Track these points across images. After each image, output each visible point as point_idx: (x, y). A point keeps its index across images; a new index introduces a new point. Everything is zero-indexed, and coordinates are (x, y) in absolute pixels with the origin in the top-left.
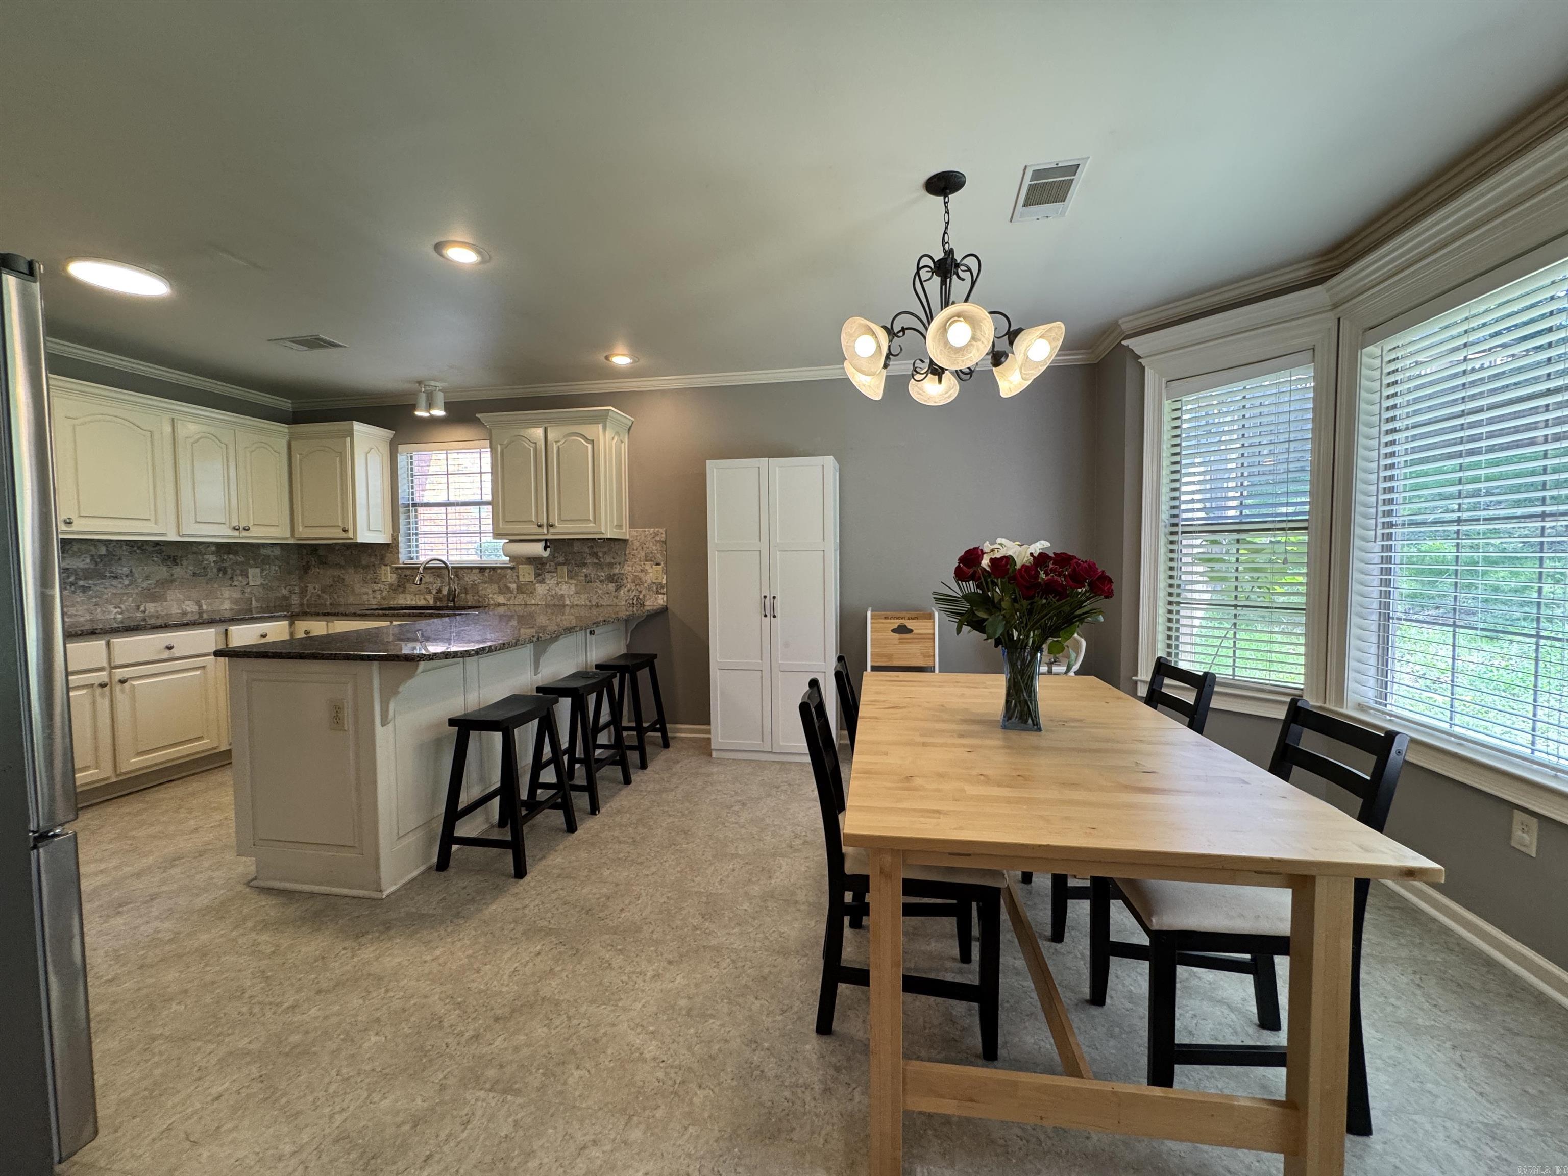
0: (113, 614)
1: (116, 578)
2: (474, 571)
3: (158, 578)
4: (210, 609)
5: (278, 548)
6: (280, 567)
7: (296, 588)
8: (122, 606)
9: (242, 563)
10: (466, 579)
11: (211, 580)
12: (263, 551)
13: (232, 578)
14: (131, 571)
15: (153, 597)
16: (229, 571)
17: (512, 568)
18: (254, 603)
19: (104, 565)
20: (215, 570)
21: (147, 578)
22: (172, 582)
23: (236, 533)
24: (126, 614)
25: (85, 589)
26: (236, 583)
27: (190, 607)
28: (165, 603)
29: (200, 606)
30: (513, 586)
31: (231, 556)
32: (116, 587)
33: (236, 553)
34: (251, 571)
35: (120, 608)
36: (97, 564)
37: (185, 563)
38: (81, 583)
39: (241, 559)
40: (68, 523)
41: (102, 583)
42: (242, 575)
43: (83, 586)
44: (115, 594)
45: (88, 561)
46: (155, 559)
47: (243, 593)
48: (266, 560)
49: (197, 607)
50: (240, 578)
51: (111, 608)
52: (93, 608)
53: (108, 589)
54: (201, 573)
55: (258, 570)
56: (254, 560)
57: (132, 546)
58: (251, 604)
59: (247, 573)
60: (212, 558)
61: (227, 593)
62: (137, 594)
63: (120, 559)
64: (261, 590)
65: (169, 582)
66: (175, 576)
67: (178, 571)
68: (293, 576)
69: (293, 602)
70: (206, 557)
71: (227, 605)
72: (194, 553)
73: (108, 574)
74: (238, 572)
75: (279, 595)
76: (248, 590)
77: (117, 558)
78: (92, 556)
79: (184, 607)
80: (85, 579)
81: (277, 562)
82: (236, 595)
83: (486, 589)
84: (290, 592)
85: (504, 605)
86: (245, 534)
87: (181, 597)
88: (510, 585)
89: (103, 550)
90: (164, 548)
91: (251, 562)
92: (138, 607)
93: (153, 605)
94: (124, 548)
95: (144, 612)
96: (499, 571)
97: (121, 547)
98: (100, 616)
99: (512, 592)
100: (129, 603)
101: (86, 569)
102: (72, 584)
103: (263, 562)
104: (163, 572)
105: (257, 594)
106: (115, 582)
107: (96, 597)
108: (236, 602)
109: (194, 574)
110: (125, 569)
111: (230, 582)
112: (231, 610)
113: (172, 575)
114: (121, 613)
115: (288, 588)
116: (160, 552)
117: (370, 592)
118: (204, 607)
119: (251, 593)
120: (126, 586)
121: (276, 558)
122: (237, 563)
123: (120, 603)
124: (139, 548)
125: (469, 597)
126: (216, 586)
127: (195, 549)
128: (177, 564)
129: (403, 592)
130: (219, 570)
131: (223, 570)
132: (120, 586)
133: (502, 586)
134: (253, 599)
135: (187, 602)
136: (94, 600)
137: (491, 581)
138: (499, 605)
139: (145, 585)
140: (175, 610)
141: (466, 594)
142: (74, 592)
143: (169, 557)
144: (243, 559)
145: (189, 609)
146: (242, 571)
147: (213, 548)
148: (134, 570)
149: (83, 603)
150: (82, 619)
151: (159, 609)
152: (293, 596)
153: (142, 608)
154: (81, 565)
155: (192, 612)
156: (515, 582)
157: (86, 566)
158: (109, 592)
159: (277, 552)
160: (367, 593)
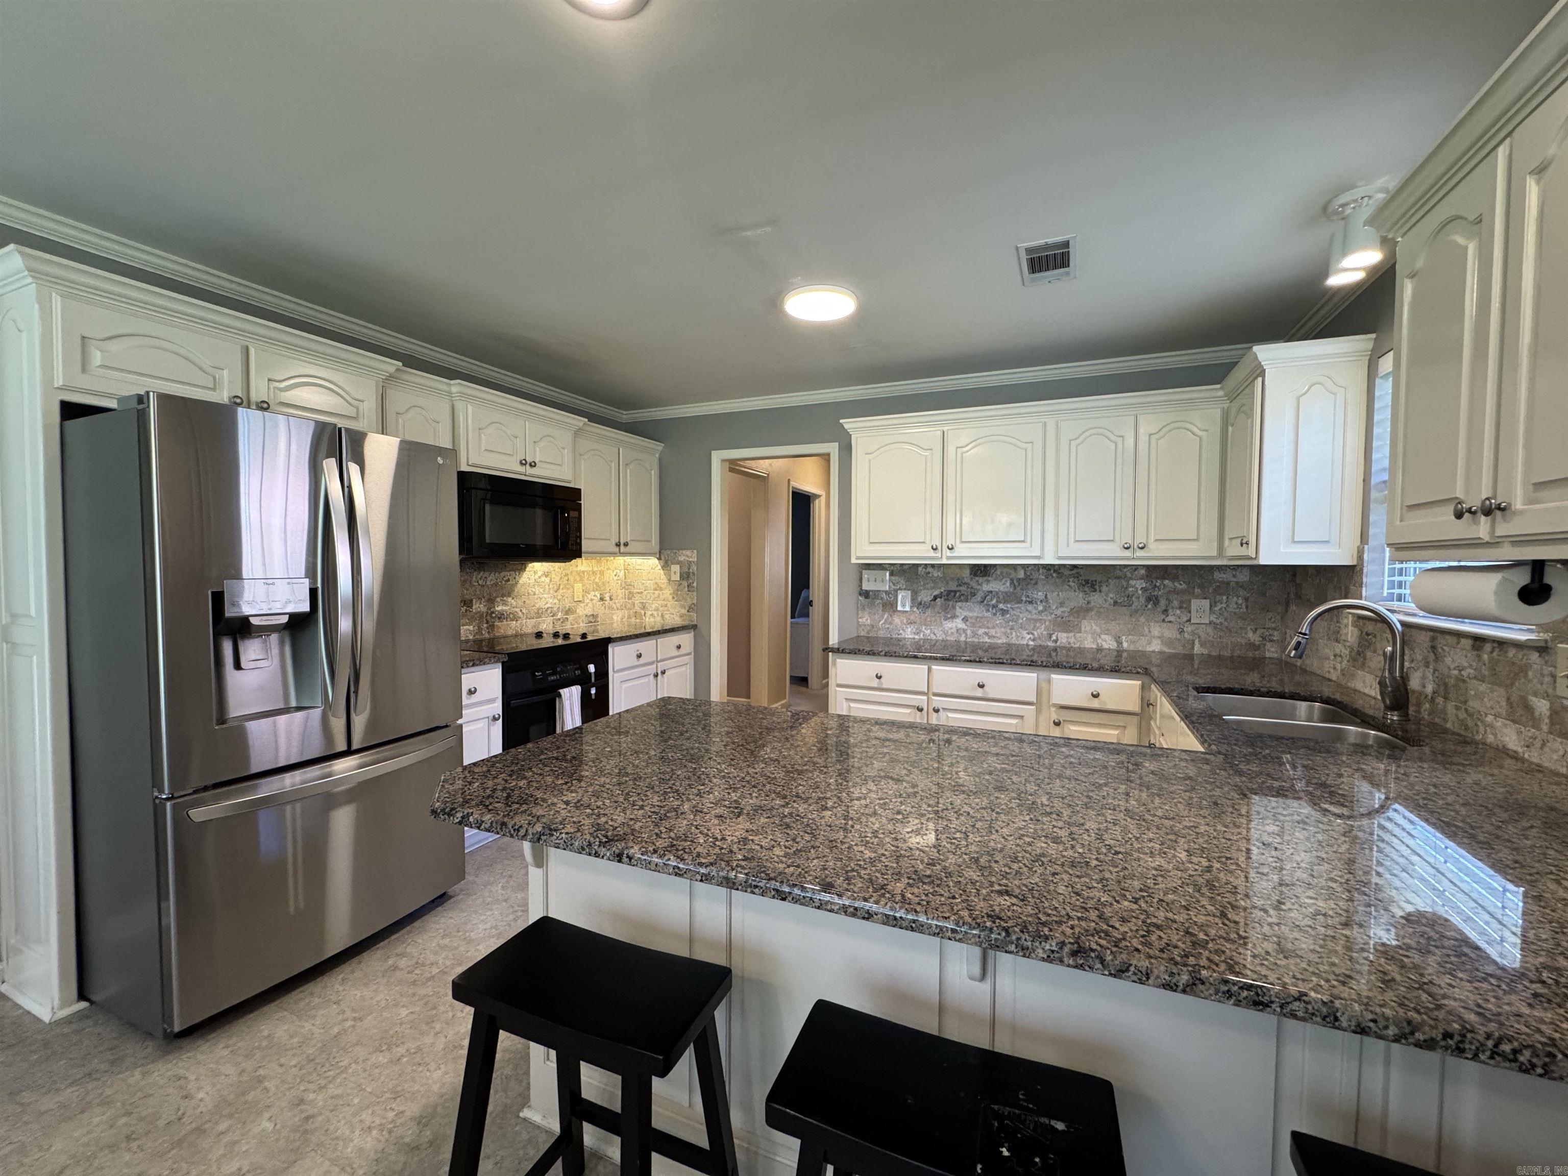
0: (1025, 639)
1: (1031, 602)
2: (1463, 641)
3: (1073, 604)
4: (1132, 648)
5: (1246, 572)
6: (1246, 600)
7: (1276, 633)
8: (1035, 633)
9: (1183, 592)
10: (1448, 660)
11: (1136, 611)
12: (1217, 575)
13: (1165, 612)
14: (1046, 597)
15: (1066, 625)
16: (1163, 602)
17: (1543, 649)
18: (1197, 649)
19: (1022, 589)
20: (1142, 600)
21: (1062, 604)
22: (1088, 610)
23: (1128, 553)
24: (1039, 642)
25: (1004, 612)
26: (1170, 618)
27: (1108, 643)
28: (1078, 635)
29: (1120, 643)
30: (1542, 706)
31: (1166, 582)
32: (1030, 612)
33: (1175, 578)
34: (1195, 604)
35: (1033, 634)
36: (1015, 588)
37: (1104, 589)
38: (1001, 606)
39: (1183, 586)
40: (951, 549)
41: (1019, 608)
42: (1181, 608)
43: (1002, 609)
44: (1029, 620)
45: (1008, 584)
46: (1072, 584)
47: (1182, 632)
48: (1224, 588)
49: (1115, 644)
50: (1178, 612)
51: (1024, 633)
52: (1009, 631)
53: (1023, 613)
54: (1124, 602)
55: (1206, 603)
56: (1201, 587)
57: (1049, 570)
58: (1193, 648)
59: (1190, 606)
60: (1140, 584)
61: (1156, 630)
62: (1050, 621)
63: (1036, 583)
64: (1210, 630)
65: (1083, 611)
66: (1092, 604)
67: (1096, 599)
68: (1270, 615)
69: (1268, 655)
70: (1132, 582)
71: (1156, 646)
72: (1119, 578)
73: (1024, 599)
74: (1176, 603)
75: (1243, 642)
76: (1189, 629)
77: (1033, 582)
78: (1012, 580)
79: (1099, 641)
80: (1005, 602)
81: (1241, 592)
82: (1170, 632)
83: (1479, 696)
84: (1264, 639)
85: (1515, 757)
86: (1140, 553)
87: (1098, 630)
88: (1534, 700)
89: (1021, 575)
90: (1082, 572)
91: (1197, 591)
92: (1050, 636)
93: (1065, 635)
94: (1041, 571)
95: (1056, 641)
96: (1512, 652)
97: (1038, 570)
98: (1014, 641)
99: (1535, 723)
100: (1041, 631)
101: (1006, 593)
102: (994, 607)
103: (1217, 591)
104: (1078, 598)
105: (1203, 635)
106: (1030, 607)
107: (1012, 621)
108: (1169, 642)
109: (1115, 603)
110: (1040, 594)
111: (1163, 617)
112: (1161, 653)
113: (1089, 603)
114: (1034, 640)
115: (1259, 632)
116: (1077, 576)
117: (1332, 657)
118: (1125, 645)
119: (1193, 633)
120: (1040, 612)
121: (1240, 585)
122: (1175, 591)
123: (1033, 629)
124: (1055, 571)
125: (1450, 707)
126: (1142, 619)
127: (1118, 573)
128: (1095, 591)
129: (1363, 666)
130: (1149, 599)
131: (1153, 600)
132: (1034, 611)
133: (1514, 698)
134: (1197, 642)
135: (1103, 636)
136: (1011, 623)
137: (1495, 679)
138: (1504, 752)
139: (1059, 612)
140: (1089, 643)
141: (1446, 698)
142: (995, 614)
143: (1087, 582)
144: (1184, 586)
145: (1106, 646)
146: (1182, 602)
147: (1143, 572)
148: (1049, 596)
149: (1002, 627)
150: (999, 641)
151: (1072, 640)
152: (1268, 645)
153: (1054, 637)
154: (1002, 588)
155: (1109, 649)
156: (1547, 696)
157: (1006, 590)
158: (1023, 617)
159: (1244, 577)
160: (1328, 659)
